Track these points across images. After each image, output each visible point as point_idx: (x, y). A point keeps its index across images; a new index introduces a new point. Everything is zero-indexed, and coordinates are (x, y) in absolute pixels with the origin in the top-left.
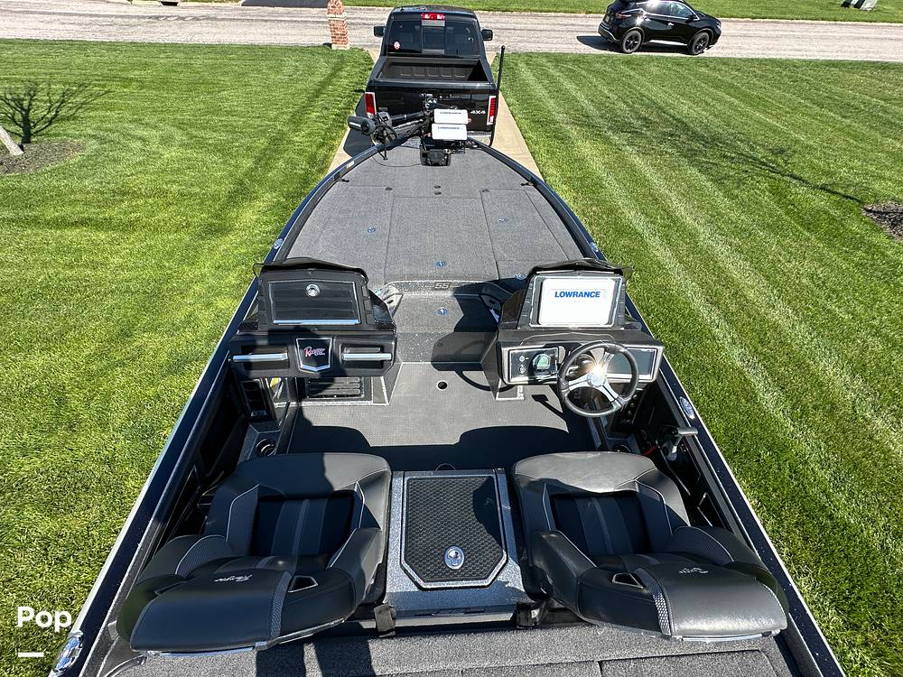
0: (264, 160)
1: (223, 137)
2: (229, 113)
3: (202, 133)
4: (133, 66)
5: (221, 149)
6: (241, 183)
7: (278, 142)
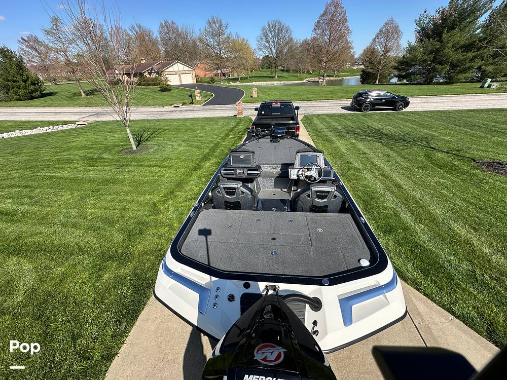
0: (213, 150)
1: (198, 144)
2: (200, 137)
3: (191, 143)
4: (166, 126)
5: (197, 147)
6: (205, 156)
7: (217, 145)
